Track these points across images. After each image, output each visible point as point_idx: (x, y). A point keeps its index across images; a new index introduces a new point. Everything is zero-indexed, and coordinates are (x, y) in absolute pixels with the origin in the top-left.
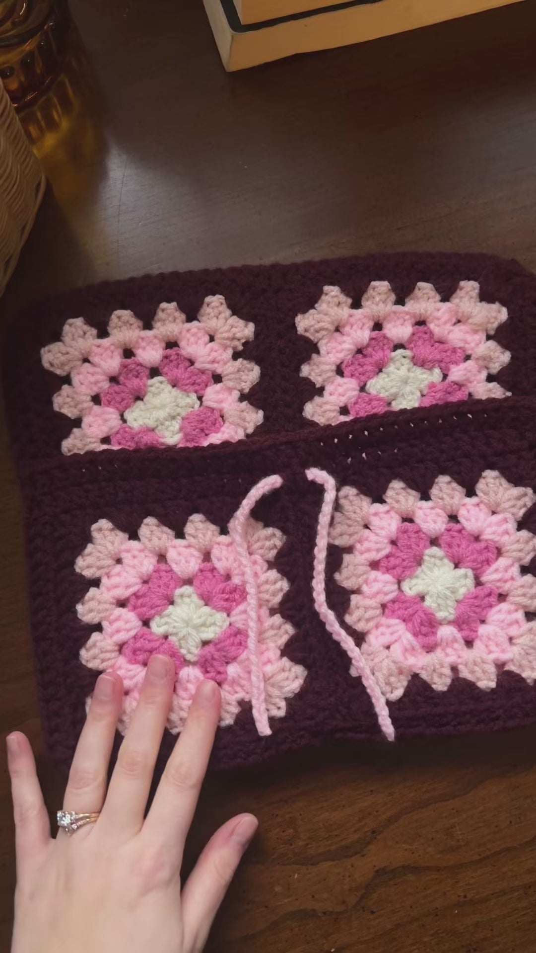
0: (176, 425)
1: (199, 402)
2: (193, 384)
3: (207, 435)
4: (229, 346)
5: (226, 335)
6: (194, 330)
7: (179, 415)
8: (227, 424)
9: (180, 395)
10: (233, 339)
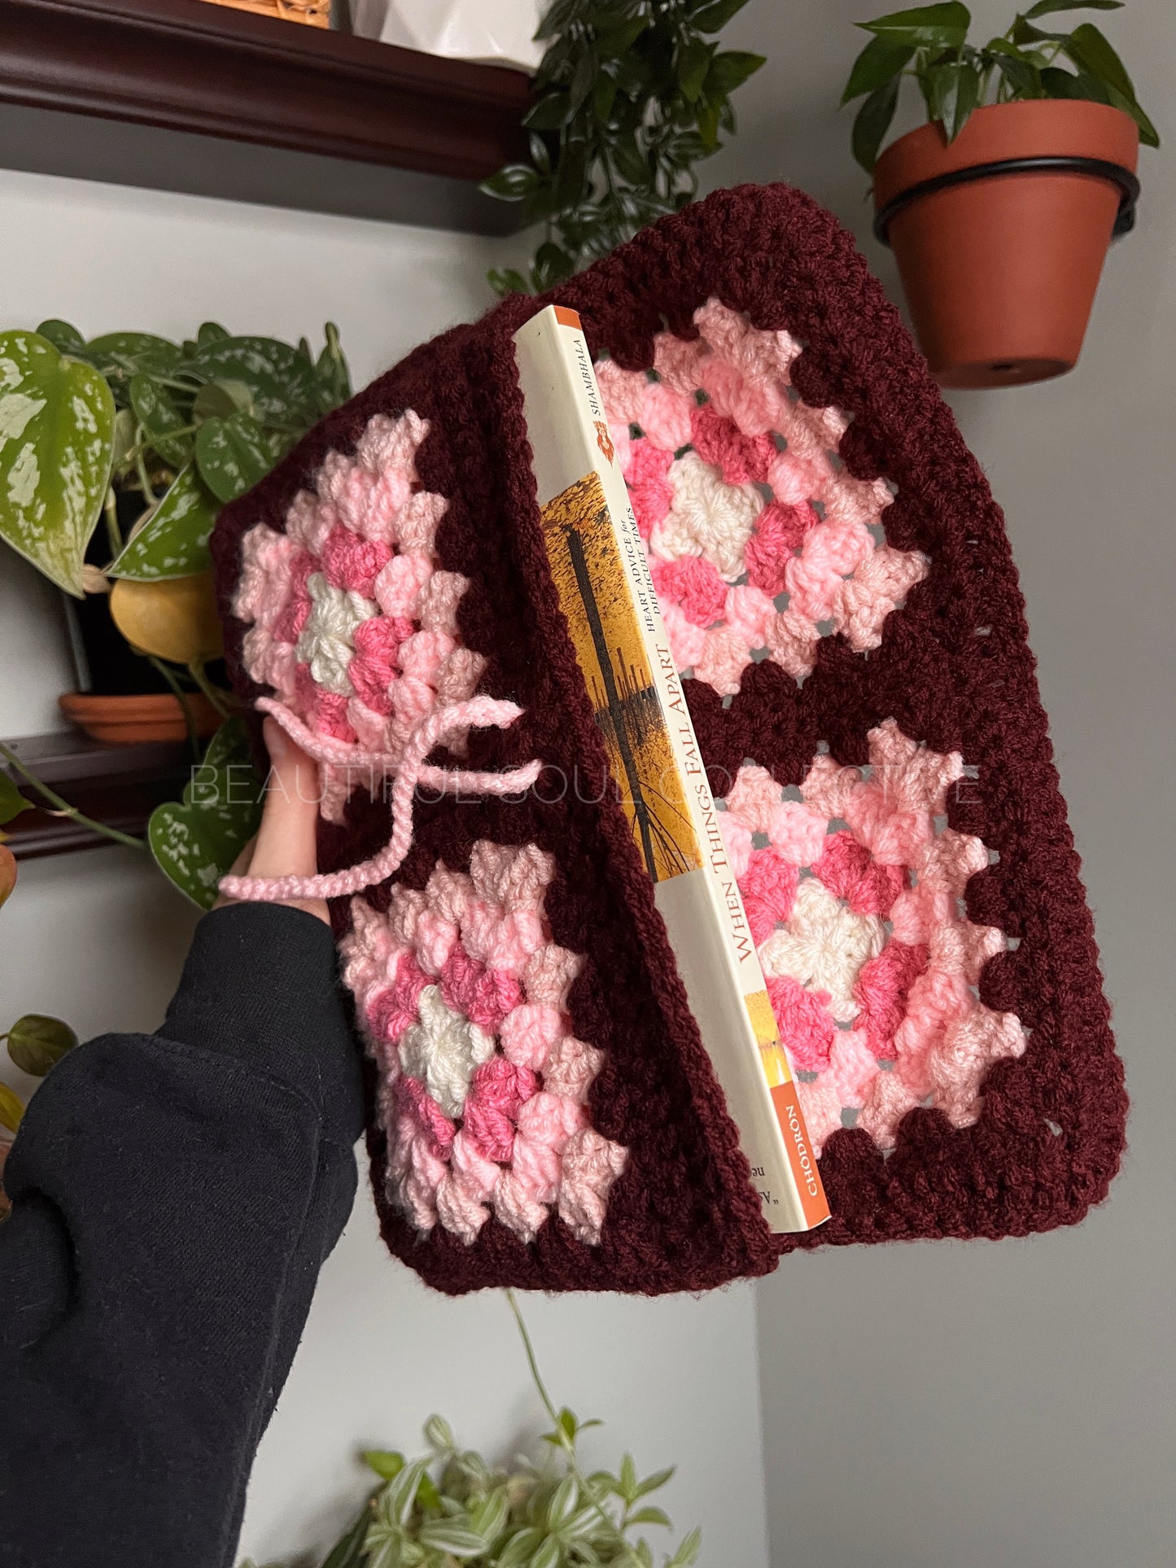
0: (686, 548)
1: (734, 579)
2: (759, 564)
3: (680, 603)
4: (833, 610)
5: (852, 599)
6: (855, 544)
7: (704, 549)
8: (703, 633)
9: (738, 545)
10: (848, 613)
